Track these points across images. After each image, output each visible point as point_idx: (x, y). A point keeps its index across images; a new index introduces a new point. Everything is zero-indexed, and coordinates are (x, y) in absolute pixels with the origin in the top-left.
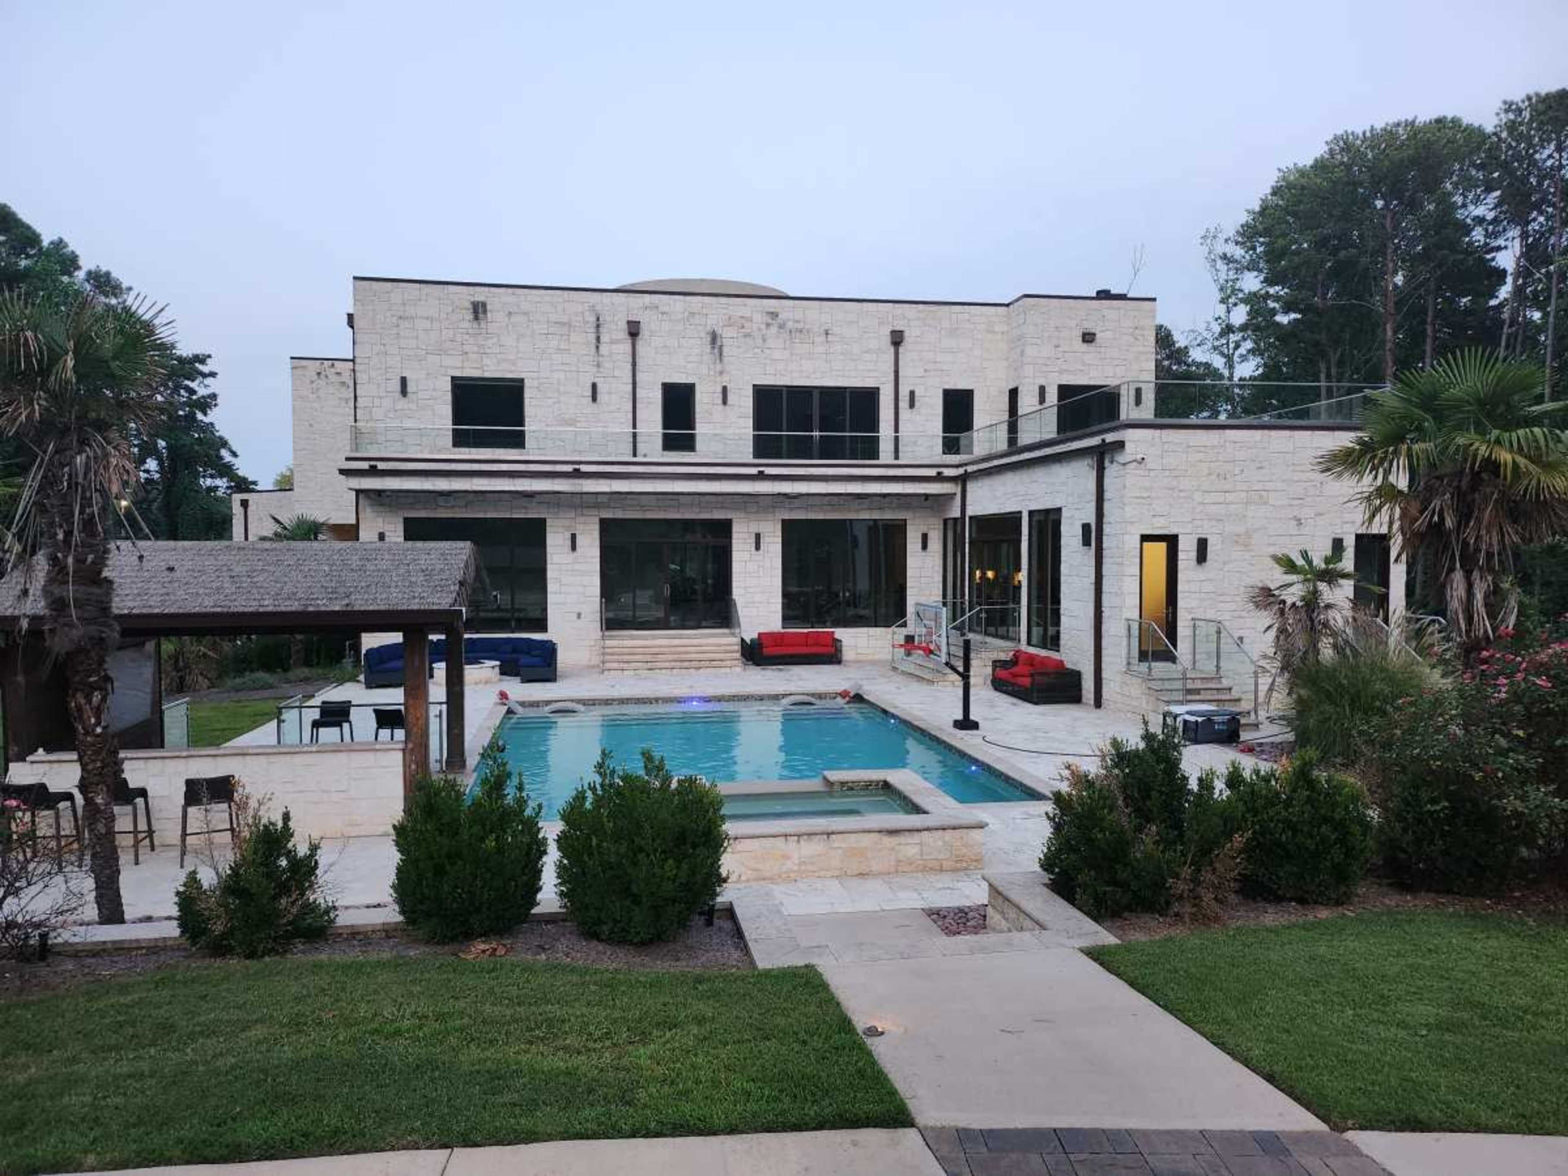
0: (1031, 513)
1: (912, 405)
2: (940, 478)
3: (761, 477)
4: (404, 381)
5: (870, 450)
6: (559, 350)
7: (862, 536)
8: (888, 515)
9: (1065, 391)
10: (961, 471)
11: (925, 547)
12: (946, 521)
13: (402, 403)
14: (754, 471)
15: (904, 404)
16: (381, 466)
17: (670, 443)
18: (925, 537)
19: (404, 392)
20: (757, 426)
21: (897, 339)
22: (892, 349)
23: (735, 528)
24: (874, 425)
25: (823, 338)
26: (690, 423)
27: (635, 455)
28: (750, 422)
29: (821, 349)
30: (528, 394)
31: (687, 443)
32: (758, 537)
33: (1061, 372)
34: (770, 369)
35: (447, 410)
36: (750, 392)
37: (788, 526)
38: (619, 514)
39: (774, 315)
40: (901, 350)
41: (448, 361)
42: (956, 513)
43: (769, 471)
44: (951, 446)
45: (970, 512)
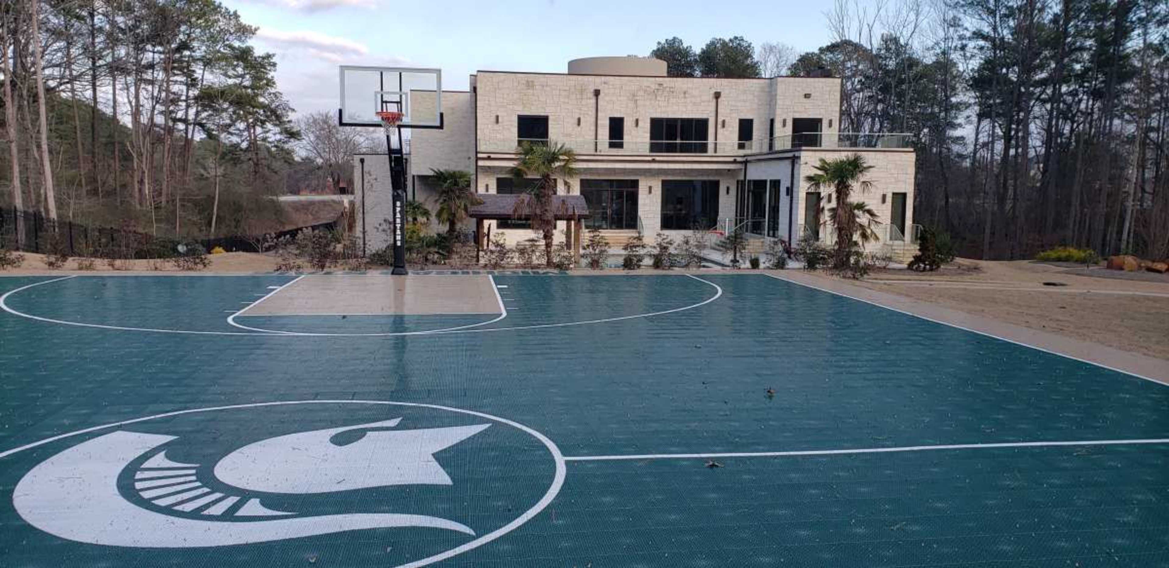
0: (771, 181)
1: (723, 126)
2: (735, 162)
3: (654, 161)
4: (497, 117)
5: (703, 148)
6: (564, 103)
7: (699, 188)
8: (711, 178)
9: (796, 121)
10: (744, 159)
11: (728, 193)
12: (738, 182)
13: (496, 127)
14: (650, 159)
15: (719, 126)
16: (492, 156)
17: (612, 145)
18: (728, 189)
19: (497, 121)
20: (652, 137)
21: (717, 96)
22: (714, 100)
23: (640, 184)
24: (705, 137)
25: (682, 95)
26: (621, 137)
27: (596, 150)
28: (648, 135)
29: (683, 100)
30: (550, 122)
31: (620, 146)
32: (650, 188)
33: (794, 112)
34: (659, 110)
35: (515, 130)
36: (649, 121)
37: (664, 182)
38: (589, 177)
39: (660, 85)
40: (719, 100)
41: (516, 107)
42: (742, 178)
43: (657, 158)
44: (741, 146)
45: (748, 178)
